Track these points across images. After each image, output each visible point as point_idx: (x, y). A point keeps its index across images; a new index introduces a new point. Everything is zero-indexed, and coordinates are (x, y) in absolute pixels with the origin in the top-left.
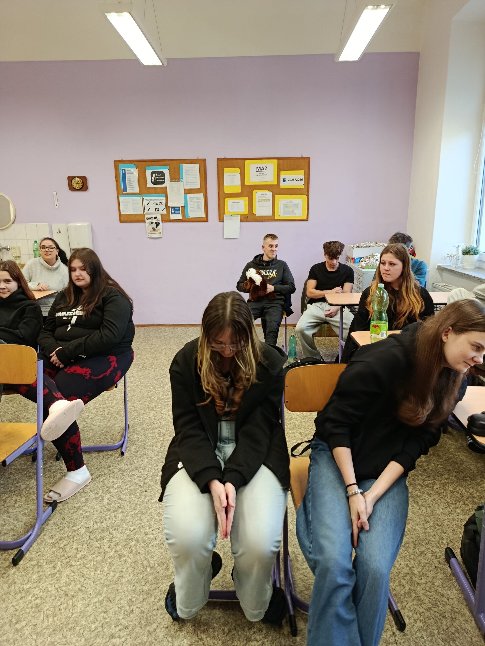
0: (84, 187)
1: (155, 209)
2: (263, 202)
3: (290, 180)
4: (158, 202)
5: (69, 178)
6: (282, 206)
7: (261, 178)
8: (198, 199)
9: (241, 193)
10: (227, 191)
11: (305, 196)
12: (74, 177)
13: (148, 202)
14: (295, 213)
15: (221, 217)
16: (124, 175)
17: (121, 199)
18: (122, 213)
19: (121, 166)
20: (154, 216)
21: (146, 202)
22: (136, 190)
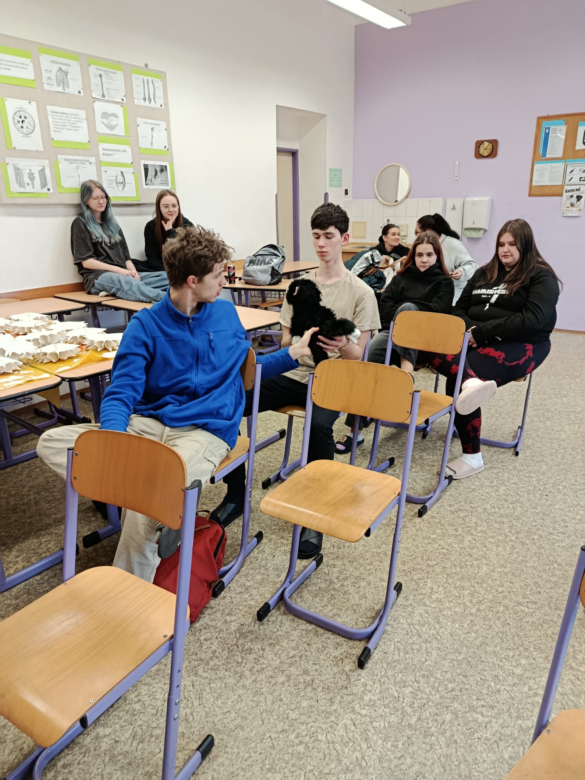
0: (493, 154)
1: (580, 178)
5: (477, 142)
12: (483, 142)
13: (573, 168)
16: (547, 135)
17: (537, 166)
18: (534, 184)
19: (545, 124)
20: (577, 187)
21: (569, 169)
22: (559, 154)
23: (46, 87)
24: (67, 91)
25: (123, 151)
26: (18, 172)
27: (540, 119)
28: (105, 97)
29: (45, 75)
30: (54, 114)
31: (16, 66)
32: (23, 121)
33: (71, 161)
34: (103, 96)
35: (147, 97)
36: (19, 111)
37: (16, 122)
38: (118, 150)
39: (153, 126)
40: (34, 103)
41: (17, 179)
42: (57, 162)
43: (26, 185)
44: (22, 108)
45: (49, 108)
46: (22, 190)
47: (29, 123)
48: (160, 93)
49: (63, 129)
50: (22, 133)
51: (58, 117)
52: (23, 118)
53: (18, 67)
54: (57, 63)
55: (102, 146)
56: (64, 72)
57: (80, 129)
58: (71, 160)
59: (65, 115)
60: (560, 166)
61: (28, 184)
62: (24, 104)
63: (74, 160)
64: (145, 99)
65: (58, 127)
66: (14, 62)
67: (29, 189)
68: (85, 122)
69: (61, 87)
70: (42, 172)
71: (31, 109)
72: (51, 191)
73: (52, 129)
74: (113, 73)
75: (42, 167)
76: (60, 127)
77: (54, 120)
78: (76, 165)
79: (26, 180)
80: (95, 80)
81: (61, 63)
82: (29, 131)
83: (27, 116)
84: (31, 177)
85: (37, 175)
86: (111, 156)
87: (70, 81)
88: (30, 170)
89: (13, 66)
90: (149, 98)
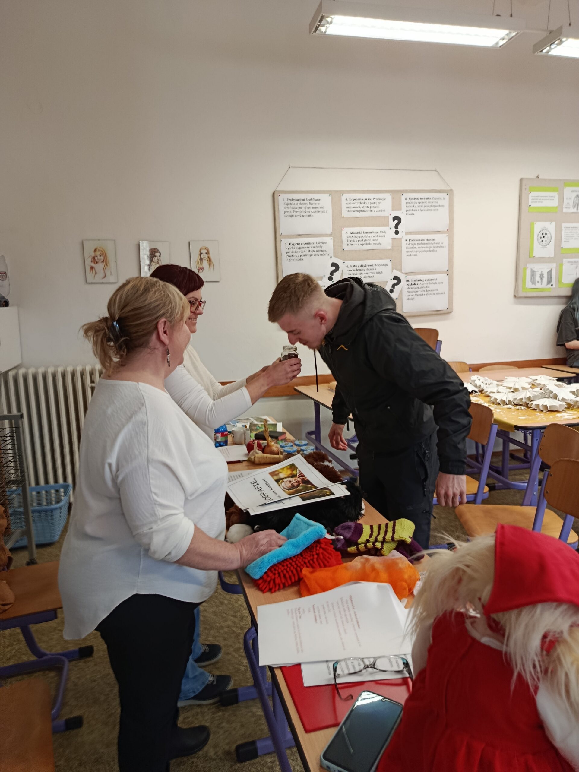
23: (565, 210)
26: (533, 273)
29: (565, 202)
30: (567, 229)
31: (547, 199)
32: (543, 237)
36: (543, 230)
37: (539, 238)
40: (554, 223)
41: (531, 279)
42: (562, 264)
43: (537, 282)
44: (545, 228)
45: (564, 225)
46: (534, 286)
47: (548, 237)
49: (571, 239)
50: (541, 245)
51: (569, 231)
52: (544, 235)
53: (548, 199)
54: (576, 191)
58: (572, 262)
59: (574, 229)
61: (538, 282)
62: (547, 224)
63: (575, 262)
65: (567, 238)
66: (546, 197)
67: (538, 285)
69: (576, 208)
70: (550, 273)
71: (551, 227)
72: (554, 286)
73: (563, 240)
75: (551, 269)
76: (569, 238)
77: (566, 233)
78: (575, 265)
79: (538, 279)
82: (547, 243)
83: (547, 232)
84: (542, 276)
85: (545, 276)
88: (542, 272)
89: (545, 199)
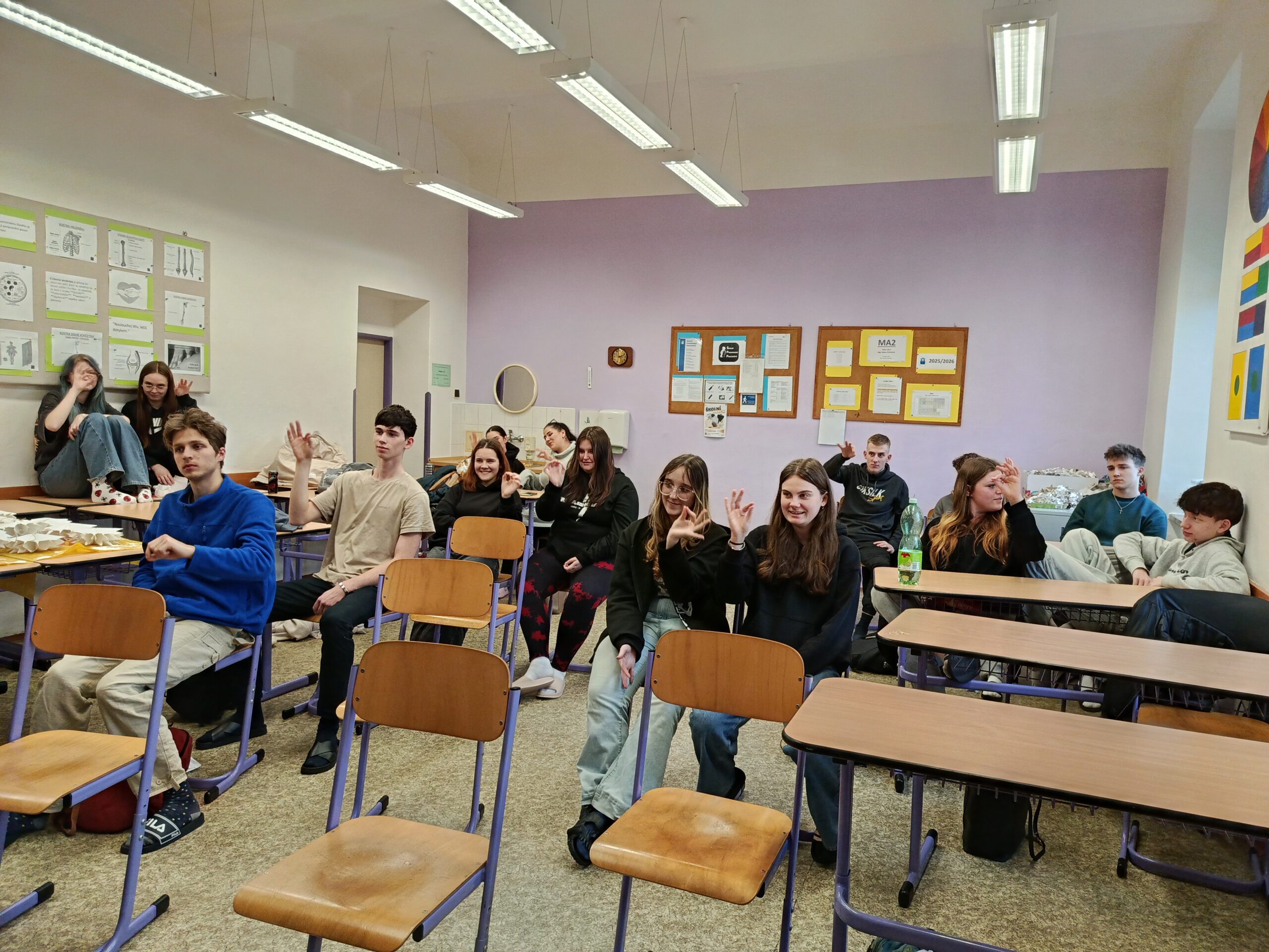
0: (628, 363)
1: (720, 396)
2: (884, 393)
3: (931, 361)
4: (725, 387)
5: (610, 348)
6: (917, 401)
7: (885, 357)
8: (783, 384)
9: (851, 377)
10: (829, 373)
11: (957, 388)
12: (617, 349)
13: (711, 385)
14: (938, 413)
15: (817, 412)
16: (683, 347)
17: (675, 380)
18: (673, 399)
19: (680, 335)
20: (717, 406)
21: (708, 386)
22: (697, 369)
23: (48, 251)
24: (75, 256)
25: (141, 327)
27: (675, 330)
28: (125, 265)
29: (49, 239)
30: (54, 281)
31: (13, 228)
32: (11, 288)
33: (68, 336)
34: (123, 264)
35: (182, 268)
36: (8, 276)
38: (135, 326)
39: (185, 301)
40: (29, 269)
42: (50, 335)
44: (13, 273)
45: (48, 274)
47: (19, 289)
48: (199, 264)
49: (64, 298)
50: (7, 300)
51: (58, 285)
52: (12, 284)
53: (16, 228)
54: (68, 226)
55: (113, 320)
56: (75, 236)
57: (86, 299)
58: (68, 334)
59: (68, 283)
60: (698, 381)
61: (5, 359)
62: (16, 268)
63: (73, 334)
64: (178, 271)
65: (57, 295)
66: (12, 224)
67: (6, 365)
68: (95, 292)
69: (68, 252)
70: (27, 347)
71: (25, 274)
72: (37, 369)
73: (49, 297)
74: (141, 240)
75: (28, 341)
76: (60, 296)
77: (53, 288)
78: (75, 340)
79: (4, 354)
80: (114, 247)
81: (73, 227)
82: (17, 298)
83: (18, 282)
84: (12, 350)
85: (19, 350)
86: (125, 333)
87: (81, 247)
88: (11, 343)
90: (185, 269)
